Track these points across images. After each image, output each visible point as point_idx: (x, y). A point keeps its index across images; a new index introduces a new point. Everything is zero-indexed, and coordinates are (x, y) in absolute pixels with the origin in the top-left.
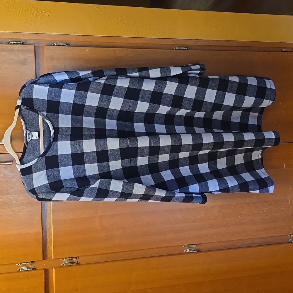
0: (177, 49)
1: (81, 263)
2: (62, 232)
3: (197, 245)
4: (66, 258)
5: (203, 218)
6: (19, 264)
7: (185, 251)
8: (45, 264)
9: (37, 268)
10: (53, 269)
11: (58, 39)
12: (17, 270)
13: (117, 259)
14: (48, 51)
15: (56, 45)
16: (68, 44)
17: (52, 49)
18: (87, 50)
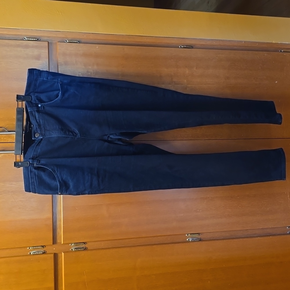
0: (182, 48)
1: (89, 248)
3: (199, 234)
4: (74, 243)
5: (205, 208)
6: (31, 248)
7: (187, 240)
8: (54, 249)
9: (47, 252)
10: (62, 253)
11: (70, 37)
12: (28, 253)
13: (123, 246)
14: (61, 48)
15: (69, 42)
16: (79, 42)
17: (65, 45)
18: (97, 47)
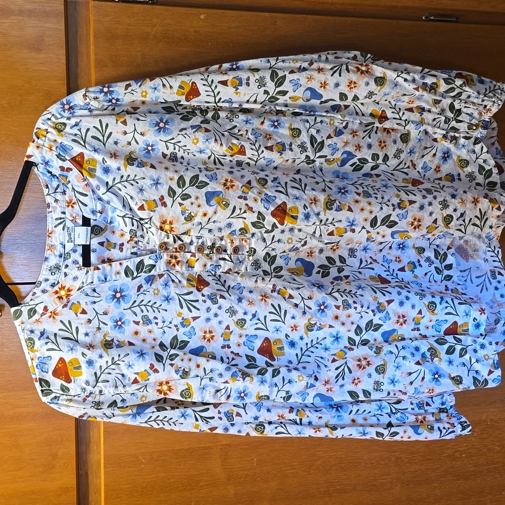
2: (128, 486)
5: (476, 448)
14: (101, 17)
15: (122, 1)
16: (152, 0)
17: (112, 10)
18: (202, 17)
